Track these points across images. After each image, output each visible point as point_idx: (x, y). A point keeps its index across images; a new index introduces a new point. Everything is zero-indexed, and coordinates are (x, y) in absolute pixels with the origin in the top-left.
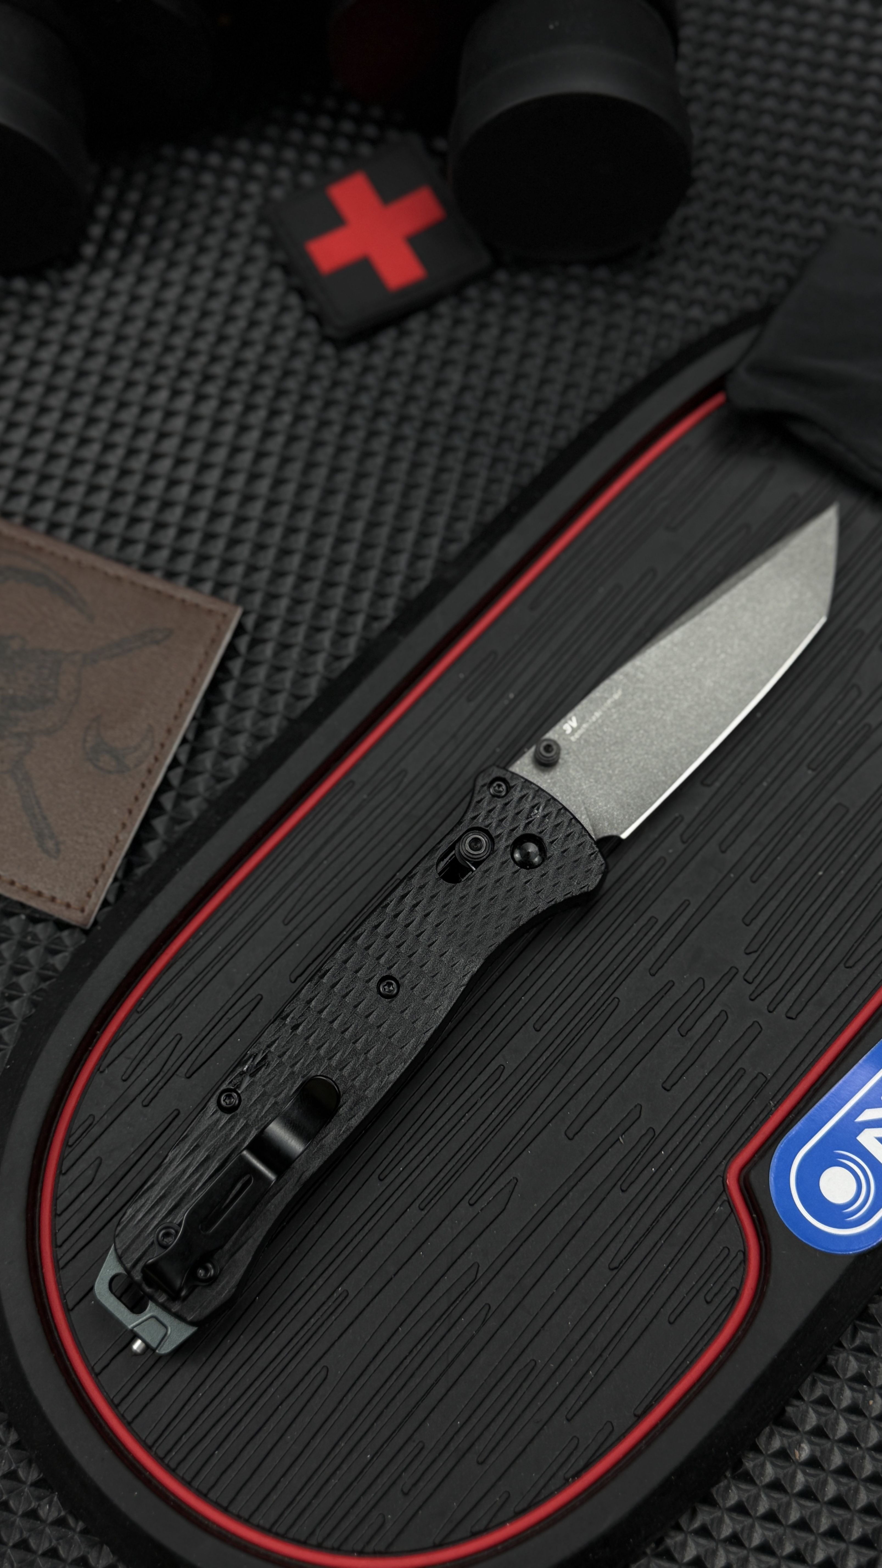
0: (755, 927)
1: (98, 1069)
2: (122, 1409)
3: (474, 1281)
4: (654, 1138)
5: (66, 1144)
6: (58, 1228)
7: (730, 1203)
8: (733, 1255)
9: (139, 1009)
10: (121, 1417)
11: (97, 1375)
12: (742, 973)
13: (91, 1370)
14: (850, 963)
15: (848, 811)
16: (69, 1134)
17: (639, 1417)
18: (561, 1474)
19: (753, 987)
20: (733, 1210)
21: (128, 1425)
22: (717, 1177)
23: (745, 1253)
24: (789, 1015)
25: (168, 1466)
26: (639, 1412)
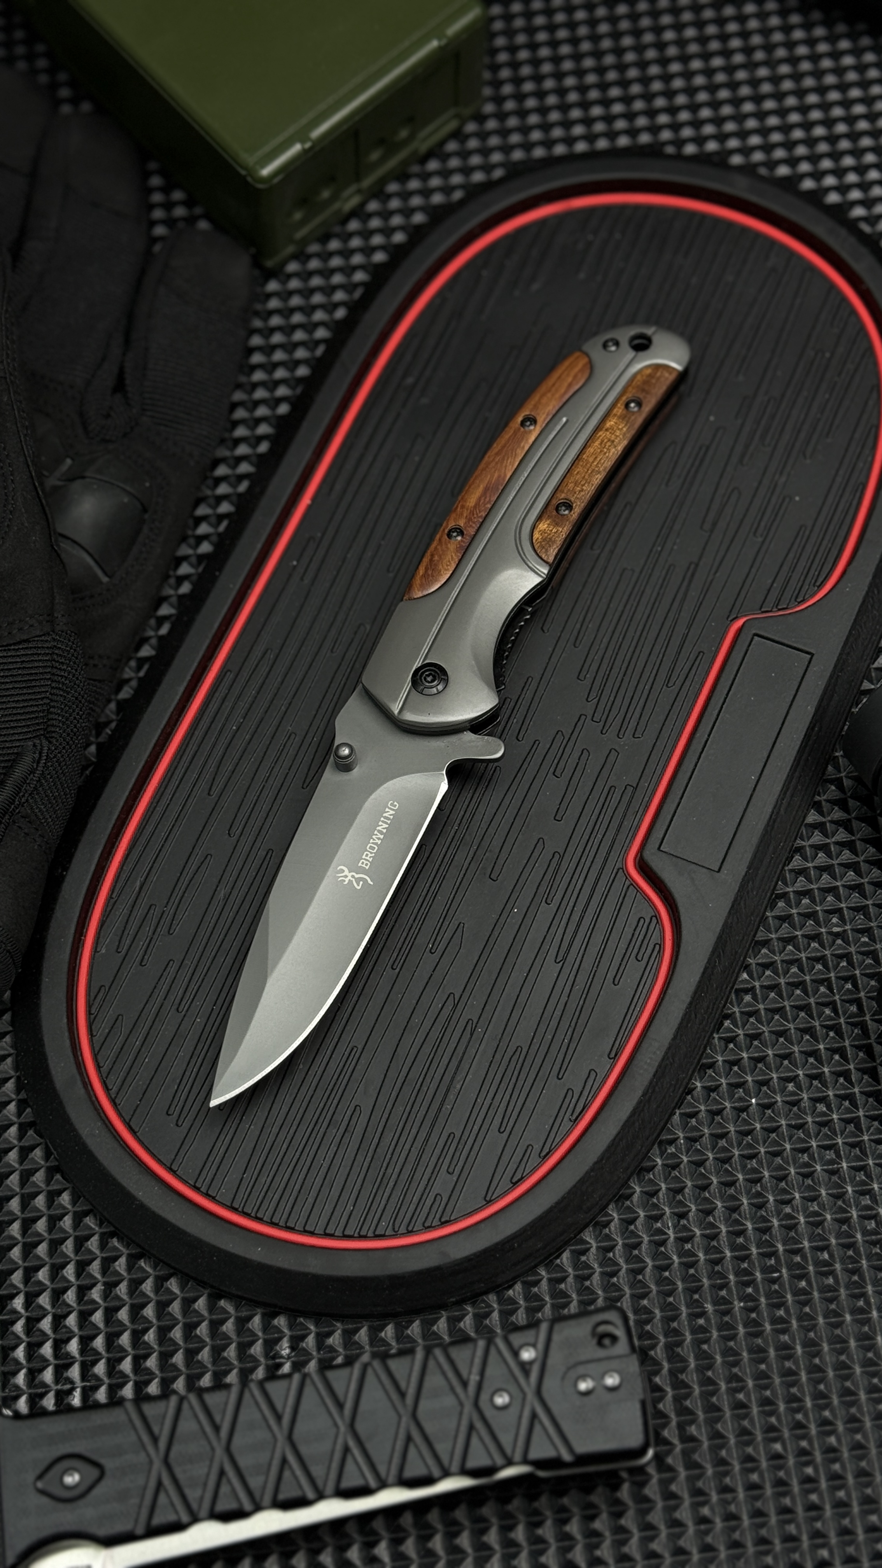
0: (588, 681)
1: (95, 950)
2: (204, 1191)
3: (455, 1006)
4: (562, 858)
6: (104, 1076)
7: (634, 884)
8: (647, 921)
9: (114, 896)
10: (205, 1195)
11: (175, 1174)
12: (589, 717)
13: (170, 1170)
14: (670, 685)
15: (633, 571)
16: (89, 1006)
17: (615, 1057)
18: (566, 1119)
19: (602, 723)
20: (639, 889)
21: (213, 1199)
22: (618, 870)
23: (657, 916)
24: (636, 736)
26: (612, 1055)
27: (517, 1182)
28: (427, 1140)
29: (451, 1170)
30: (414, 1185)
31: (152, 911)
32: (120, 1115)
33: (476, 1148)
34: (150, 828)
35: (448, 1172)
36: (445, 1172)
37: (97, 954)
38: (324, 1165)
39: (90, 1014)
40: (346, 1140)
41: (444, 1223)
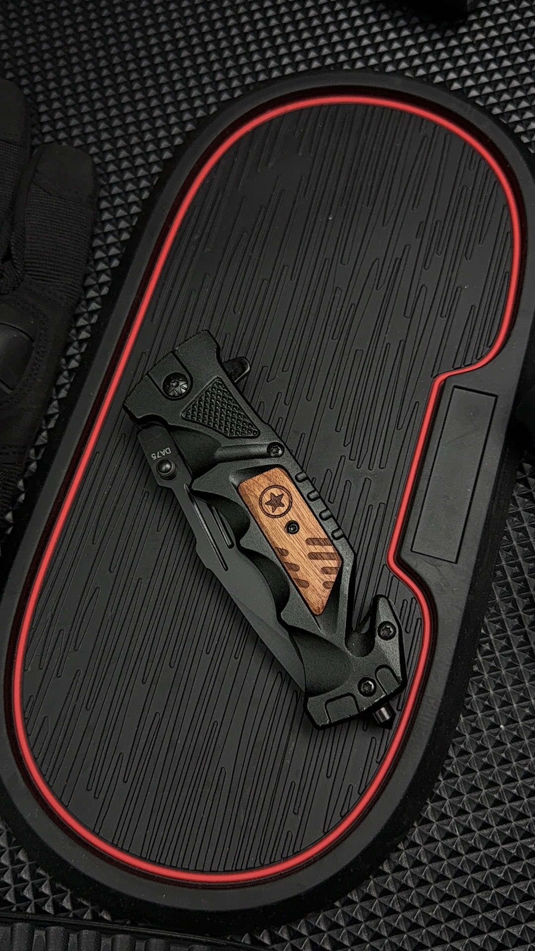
0: (343, 431)
1: (24, 670)
2: (120, 846)
5: (24, 719)
6: (39, 765)
7: (396, 575)
8: (409, 602)
9: (33, 626)
10: (122, 850)
11: (98, 834)
13: (93, 832)
14: (400, 427)
16: (23, 712)
18: (374, 761)
19: (357, 461)
20: (400, 579)
21: (128, 852)
22: (383, 566)
23: (416, 597)
24: (381, 467)
25: (159, 863)
27: (345, 815)
28: (275, 790)
29: (296, 812)
30: (271, 826)
31: (61, 635)
32: (54, 794)
33: (312, 793)
34: (54, 573)
35: (294, 812)
36: (292, 813)
37: (26, 673)
38: (204, 817)
39: (25, 719)
40: (217, 796)
41: (296, 854)
